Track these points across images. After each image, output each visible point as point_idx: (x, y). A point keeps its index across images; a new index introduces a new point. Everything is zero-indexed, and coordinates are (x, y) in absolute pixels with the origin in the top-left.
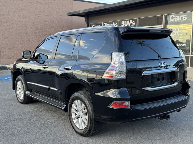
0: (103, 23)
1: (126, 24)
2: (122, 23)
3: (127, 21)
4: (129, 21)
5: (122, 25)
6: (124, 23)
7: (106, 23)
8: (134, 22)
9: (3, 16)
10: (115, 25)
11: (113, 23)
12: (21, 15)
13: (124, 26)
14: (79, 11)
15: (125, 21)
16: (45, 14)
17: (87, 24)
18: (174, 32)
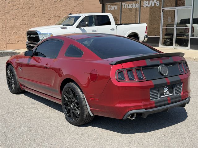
0: (121, 3)
1: (149, 4)
2: (144, 3)
3: (150, 1)
4: (152, 1)
5: (144, 6)
6: (147, 3)
7: (125, 3)
8: (159, 2)
10: (136, 6)
11: (134, 3)
13: (147, 7)
15: (148, 1)
17: (101, 4)
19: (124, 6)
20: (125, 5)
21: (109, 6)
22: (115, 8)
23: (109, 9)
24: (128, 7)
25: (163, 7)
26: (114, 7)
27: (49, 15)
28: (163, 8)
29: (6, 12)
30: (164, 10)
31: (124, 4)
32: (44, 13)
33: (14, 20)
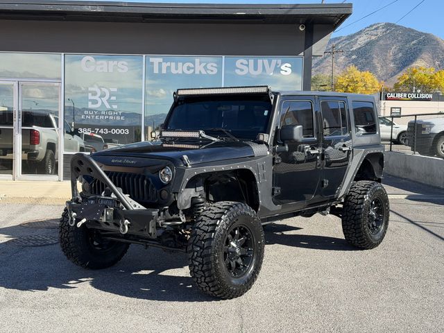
18: (96, 98)
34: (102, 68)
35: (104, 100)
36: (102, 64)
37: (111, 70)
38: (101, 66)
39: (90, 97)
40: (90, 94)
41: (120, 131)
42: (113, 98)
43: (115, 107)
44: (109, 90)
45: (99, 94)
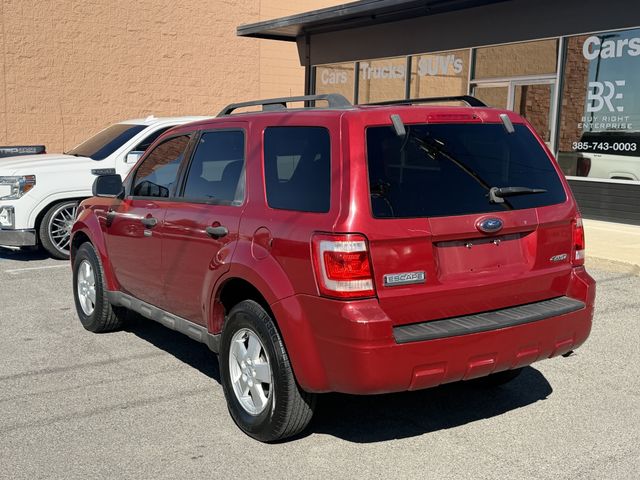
0: (358, 64)
1: (433, 69)
3: (437, 58)
5: (420, 71)
7: (368, 65)
8: (460, 61)
9: (18, 34)
10: (397, 73)
11: (391, 64)
12: (79, 33)
13: (428, 75)
14: (273, 22)
16: (164, 32)
17: (304, 67)
18: (597, 97)
19: (364, 72)
20: (367, 70)
21: (326, 71)
22: (340, 78)
23: (325, 83)
24: (375, 77)
25: (472, 78)
26: (338, 74)
27: (147, 98)
28: (473, 82)
29: (8, 86)
30: (475, 85)
31: (364, 65)
32: (130, 90)
33: (35, 111)
34: (608, 53)
35: (608, 99)
36: (608, 46)
37: (619, 54)
38: (607, 50)
39: (591, 96)
40: (590, 92)
41: (625, 147)
42: (620, 96)
43: (620, 109)
44: (615, 85)
45: (601, 91)
